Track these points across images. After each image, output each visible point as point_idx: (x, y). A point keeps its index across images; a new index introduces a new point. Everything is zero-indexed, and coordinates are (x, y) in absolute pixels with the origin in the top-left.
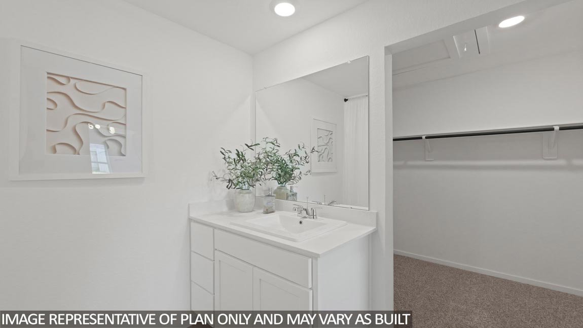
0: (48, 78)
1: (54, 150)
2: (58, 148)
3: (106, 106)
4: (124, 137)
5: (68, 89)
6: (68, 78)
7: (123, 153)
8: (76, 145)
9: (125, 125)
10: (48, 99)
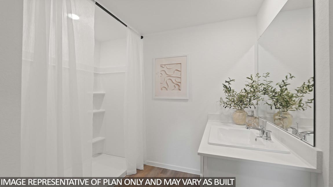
0: (161, 66)
1: (162, 89)
2: (163, 88)
3: (175, 72)
4: (180, 83)
5: (165, 69)
6: (165, 65)
7: (180, 89)
8: (167, 87)
9: (181, 78)
10: (161, 73)
